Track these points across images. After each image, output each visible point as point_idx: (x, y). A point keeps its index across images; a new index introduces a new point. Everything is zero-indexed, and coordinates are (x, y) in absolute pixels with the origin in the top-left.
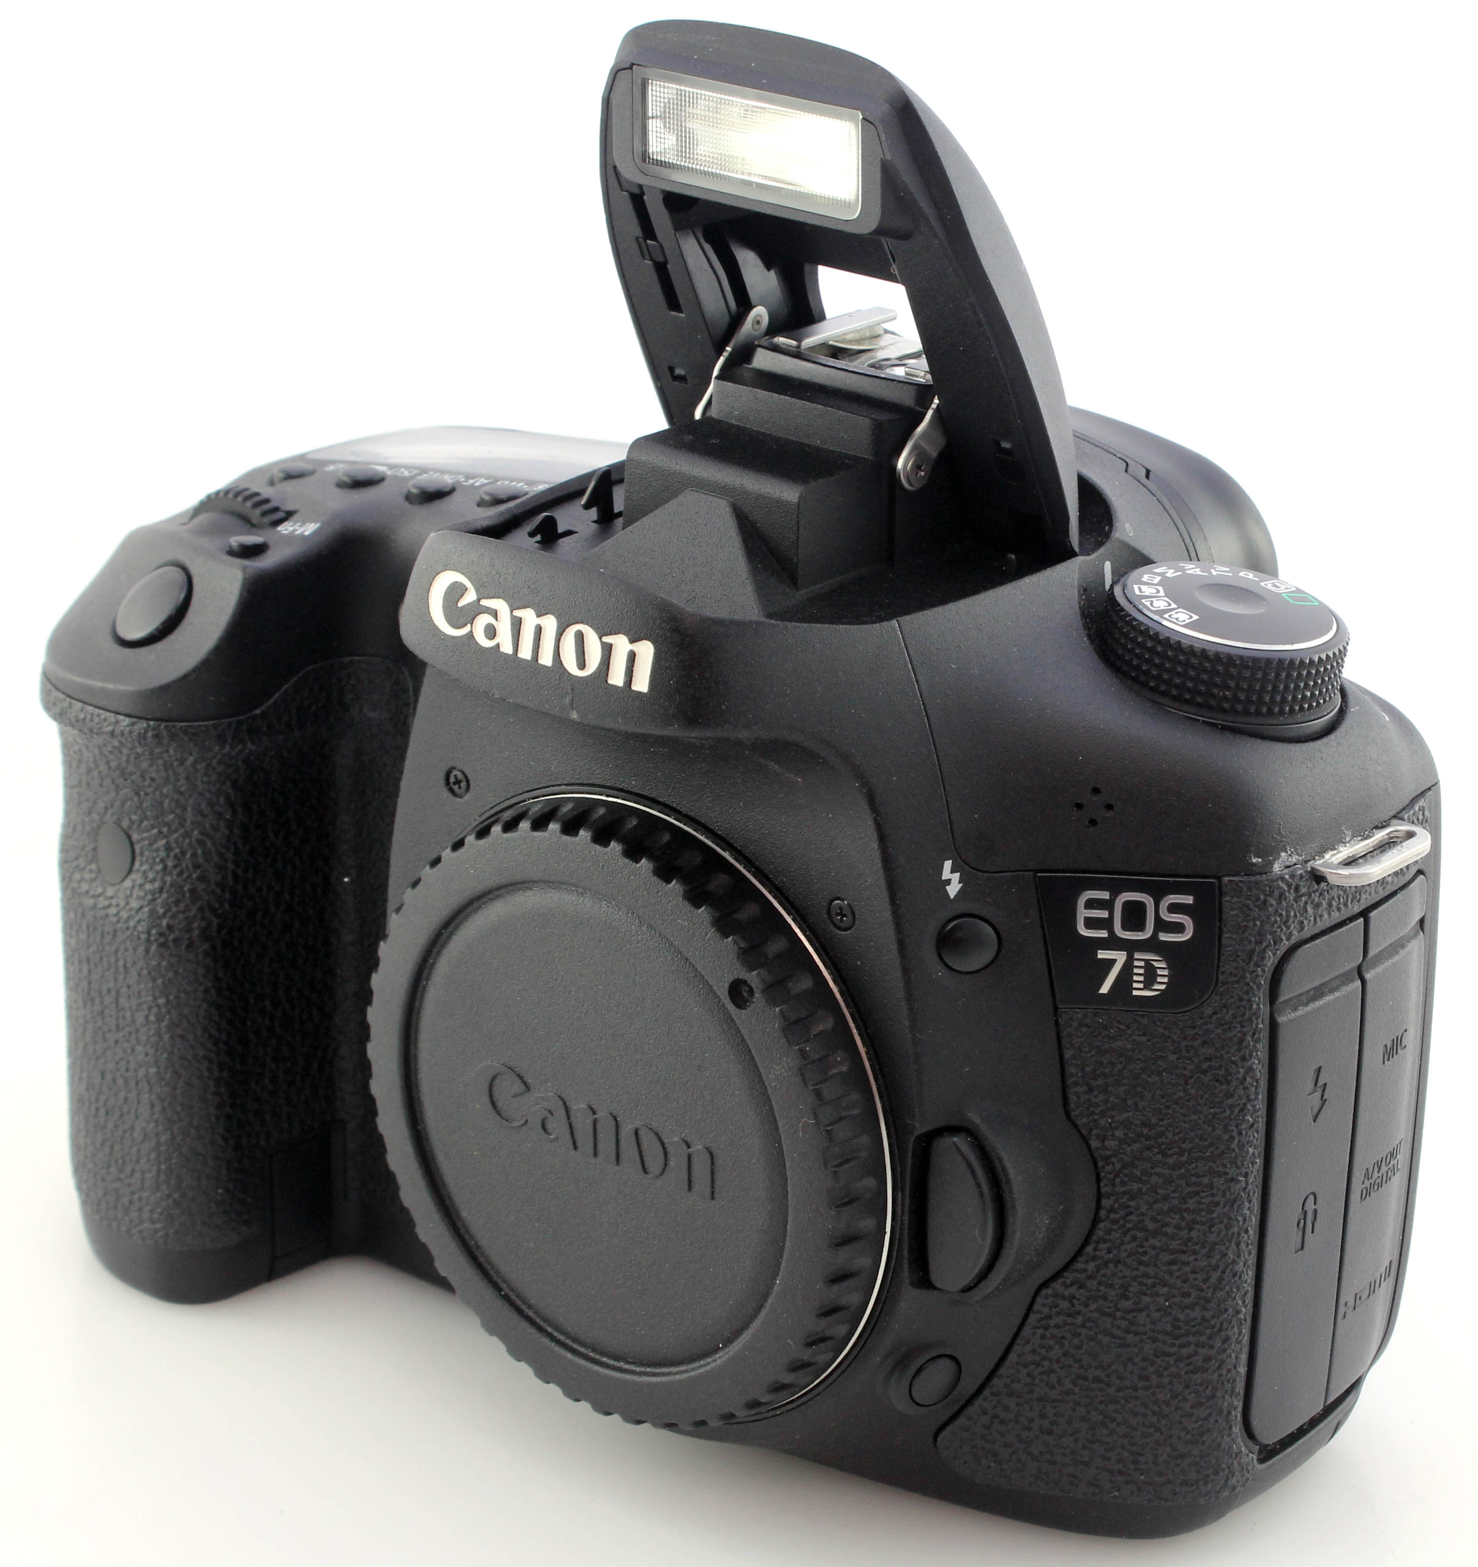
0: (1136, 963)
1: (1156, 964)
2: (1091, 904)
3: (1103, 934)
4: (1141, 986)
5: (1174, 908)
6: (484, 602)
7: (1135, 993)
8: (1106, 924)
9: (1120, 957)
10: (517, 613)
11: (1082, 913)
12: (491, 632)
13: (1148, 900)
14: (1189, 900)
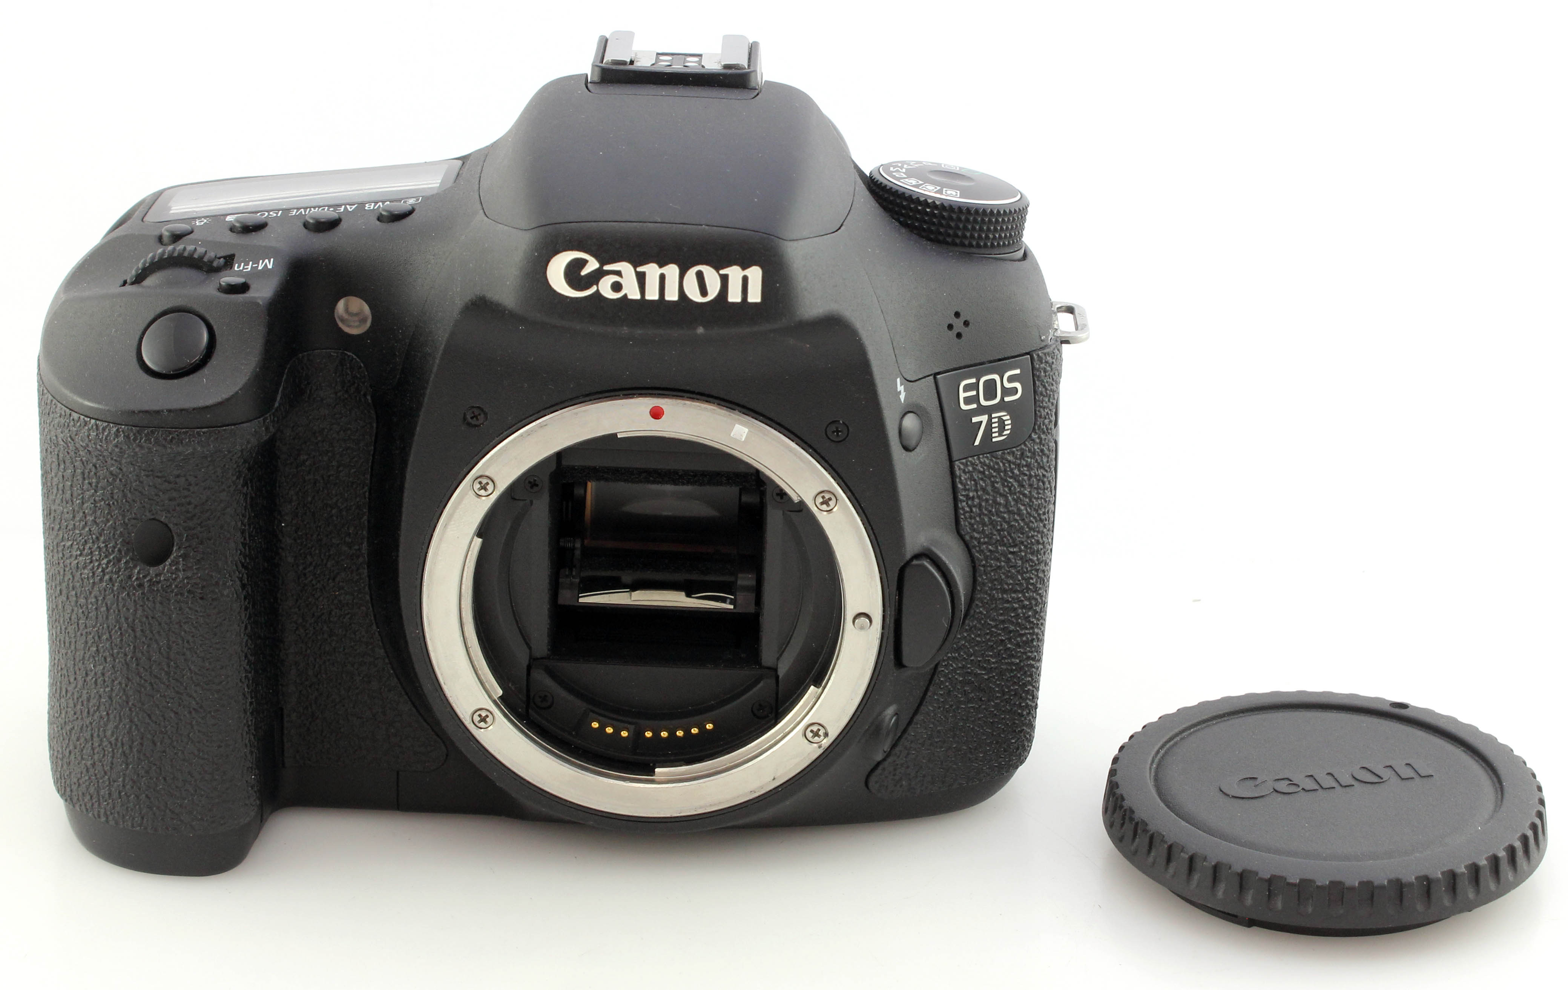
0: (993, 420)
1: (1004, 418)
2: (967, 388)
3: (974, 406)
4: (997, 434)
5: (1011, 379)
6: (606, 268)
7: (994, 440)
8: (976, 399)
9: (984, 418)
10: (639, 269)
11: (962, 395)
12: (617, 287)
13: (996, 377)
14: (1018, 371)
